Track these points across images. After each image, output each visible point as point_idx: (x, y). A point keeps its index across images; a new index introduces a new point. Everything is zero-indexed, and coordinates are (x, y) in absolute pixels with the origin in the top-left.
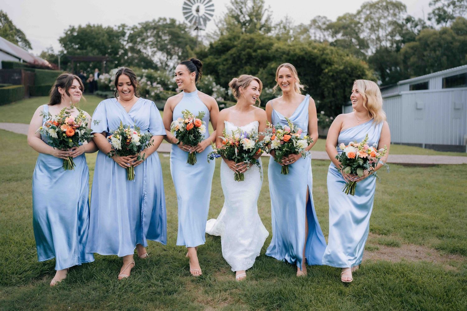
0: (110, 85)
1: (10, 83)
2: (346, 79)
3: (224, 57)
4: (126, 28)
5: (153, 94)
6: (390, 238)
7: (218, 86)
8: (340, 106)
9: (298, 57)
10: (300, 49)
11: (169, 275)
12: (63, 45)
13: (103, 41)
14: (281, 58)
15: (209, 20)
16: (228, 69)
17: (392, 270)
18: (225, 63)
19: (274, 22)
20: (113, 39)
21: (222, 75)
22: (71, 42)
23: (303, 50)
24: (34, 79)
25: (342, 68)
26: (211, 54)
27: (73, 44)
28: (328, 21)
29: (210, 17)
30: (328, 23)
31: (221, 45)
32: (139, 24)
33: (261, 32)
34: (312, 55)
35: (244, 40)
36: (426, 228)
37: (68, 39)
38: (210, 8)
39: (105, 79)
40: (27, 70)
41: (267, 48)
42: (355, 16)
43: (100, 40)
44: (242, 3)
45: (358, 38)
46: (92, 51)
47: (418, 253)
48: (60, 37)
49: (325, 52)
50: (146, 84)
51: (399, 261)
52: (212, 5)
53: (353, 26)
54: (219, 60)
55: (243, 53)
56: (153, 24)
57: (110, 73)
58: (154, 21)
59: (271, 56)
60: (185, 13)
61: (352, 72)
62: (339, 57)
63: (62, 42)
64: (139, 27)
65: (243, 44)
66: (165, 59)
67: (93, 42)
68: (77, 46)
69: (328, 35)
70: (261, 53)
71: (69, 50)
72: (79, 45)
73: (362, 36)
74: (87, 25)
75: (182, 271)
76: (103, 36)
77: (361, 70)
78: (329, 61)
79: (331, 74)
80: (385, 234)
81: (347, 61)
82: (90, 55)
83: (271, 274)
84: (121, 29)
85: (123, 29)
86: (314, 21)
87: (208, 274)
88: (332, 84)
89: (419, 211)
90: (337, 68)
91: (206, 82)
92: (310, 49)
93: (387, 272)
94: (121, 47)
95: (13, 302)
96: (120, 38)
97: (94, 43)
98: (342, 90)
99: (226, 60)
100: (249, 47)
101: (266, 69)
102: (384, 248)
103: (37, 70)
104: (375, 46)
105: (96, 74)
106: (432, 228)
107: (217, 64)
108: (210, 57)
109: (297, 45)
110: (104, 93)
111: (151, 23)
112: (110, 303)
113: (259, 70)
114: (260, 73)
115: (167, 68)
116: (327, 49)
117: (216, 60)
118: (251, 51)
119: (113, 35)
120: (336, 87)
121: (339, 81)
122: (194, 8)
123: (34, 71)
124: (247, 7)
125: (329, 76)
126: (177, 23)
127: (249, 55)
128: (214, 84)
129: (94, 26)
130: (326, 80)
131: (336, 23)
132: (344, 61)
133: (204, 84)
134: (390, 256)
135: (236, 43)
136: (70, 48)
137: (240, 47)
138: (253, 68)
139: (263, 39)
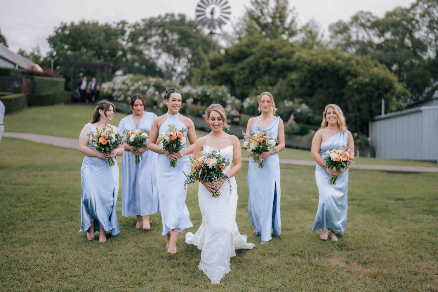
1: (8, 91)
2: (373, 93)
3: (240, 65)
4: (126, 25)
5: (161, 105)
7: (233, 98)
8: (366, 121)
9: (321, 68)
12: (52, 45)
13: (99, 40)
15: (225, 23)
16: (245, 78)
18: (241, 72)
20: (111, 38)
21: (238, 86)
22: (62, 41)
23: (324, 60)
25: (367, 80)
26: (227, 61)
27: (64, 44)
28: (373, 17)
29: (225, 20)
30: (373, 20)
31: (238, 53)
32: (142, 20)
33: (285, 37)
34: (335, 66)
35: (263, 47)
37: (58, 39)
38: (226, 10)
39: (108, 88)
40: (26, 78)
41: (288, 56)
42: (408, 11)
44: (264, 3)
45: (412, 38)
49: (350, 63)
50: (154, 95)
52: (229, 8)
53: (405, 23)
54: (236, 69)
55: (262, 61)
56: (159, 21)
57: (113, 81)
58: (160, 17)
59: (292, 65)
60: (197, 11)
61: (379, 85)
62: (366, 68)
63: (51, 42)
64: (142, 24)
65: (262, 51)
69: (374, 35)
70: (281, 62)
73: (417, 35)
74: (80, 22)
76: (100, 35)
77: (389, 82)
78: (354, 73)
79: (355, 86)
81: (374, 73)
82: (84, 57)
84: (121, 26)
85: (123, 26)
86: (356, 19)
88: (357, 97)
90: (362, 81)
91: (220, 94)
92: (333, 59)
94: (120, 47)
96: (118, 37)
98: (368, 104)
99: (243, 69)
100: (269, 56)
101: (285, 80)
103: (36, 78)
107: (233, 73)
108: (225, 65)
109: (320, 54)
111: (156, 19)
113: (277, 81)
114: (279, 84)
116: (353, 59)
117: (232, 69)
118: (270, 59)
119: (111, 34)
120: (362, 101)
121: (364, 95)
122: (208, 10)
123: (33, 79)
124: (269, 7)
126: (188, 19)
127: (268, 64)
128: (229, 95)
129: (89, 23)
130: (350, 93)
131: (383, 20)
132: (371, 73)
133: (218, 95)
135: (254, 50)
137: (258, 55)
138: (272, 79)
139: (284, 46)
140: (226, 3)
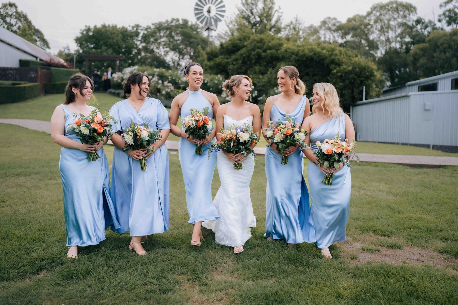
0: (122, 83)
1: (26, 81)
2: (355, 79)
3: (234, 57)
4: (140, 28)
5: (164, 92)
6: (392, 240)
8: (348, 106)
9: (307, 58)
10: (309, 49)
11: (166, 273)
12: (79, 45)
13: (117, 40)
14: (290, 59)
15: (220, 21)
16: (238, 68)
17: (393, 274)
18: (234, 63)
19: (284, 23)
20: (128, 39)
22: (87, 41)
23: (312, 50)
24: (49, 77)
25: (350, 68)
26: (221, 54)
27: (88, 44)
28: (338, 22)
29: (221, 18)
30: (337, 24)
31: (231, 46)
32: (153, 24)
33: (272, 33)
34: (321, 56)
35: (254, 40)
36: (430, 231)
37: (83, 39)
38: (221, 9)
39: (118, 78)
40: (43, 68)
41: (277, 48)
42: (365, 18)
43: (115, 40)
44: (253, 4)
45: (367, 40)
46: (106, 50)
47: (421, 256)
48: (76, 37)
49: (334, 53)
50: (158, 83)
51: (401, 264)
52: (224, 6)
53: (363, 27)
54: (229, 60)
55: (253, 53)
56: (166, 25)
57: (123, 72)
58: (167, 21)
59: (281, 56)
60: (196, 14)
61: (361, 73)
62: (348, 58)
63: (78, 42)
64: (153, 27)
65: (253, 44)
66: (177, 59)
67: (108, 41)
68: (92, 46)
69: (338, 36)
70: (270, 53)
71: (85, 49)
72: (94, 45)
73: (371, 38)
74: (102, 25)
75: (178, 269)
76: (118, 36)
77: (369, 70)
78: (338, 62)
79: (339, 74)
80: (387, 236)
81: (355, 62)
82: (105, 54)
83: (268, 274)
84: (135, 29)
85: (137, 29)
86: (324, 23)
87: (205, 273)
88: (340, 84)
89: (424, 212)
90: (345, 69)
91: (216, 82)
92: (319, 50)
93: (387, 275)
94: (135, 46)
95: (8, 297)
96: (134, 38)
97: (108, 43)
98: (350, 91)
99: (236, 60)
100: (259, 48)
101: (275, 69)
102: (385, 249)
103: (52, 68)
104: (385, 48)
105: (109, 73)
106: (436, 230)
107: (227, 63)
108: (220, 57)
109: (306, 45)
110: (117, 91)
111: (164, 23)
112: (104, 301)
113: (268, 70)
114: (269, 73)
115: (178, 67)
116: (336, 50)
117: (226, 60)
118: (261, 51)
119: (127, 35)
120: (345, 88)
121: (347, 82)
122: (205, 9)
123: (50, 69)
124: (258, 8)
125: (338, 76)
126: (190, 24)
127: (259, 55)
129: (109, 26)
130: (334, 81)
131: (345, 24)
132: (353, 62)
133: (214, 83)
134: (391, 259)
135: (246, 43)
136: (85, 47)
137: (250, 47)
138: (262, 68)
139: (273, 39)
140: (221, 2)
